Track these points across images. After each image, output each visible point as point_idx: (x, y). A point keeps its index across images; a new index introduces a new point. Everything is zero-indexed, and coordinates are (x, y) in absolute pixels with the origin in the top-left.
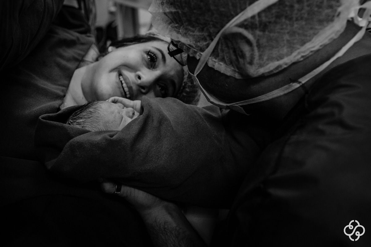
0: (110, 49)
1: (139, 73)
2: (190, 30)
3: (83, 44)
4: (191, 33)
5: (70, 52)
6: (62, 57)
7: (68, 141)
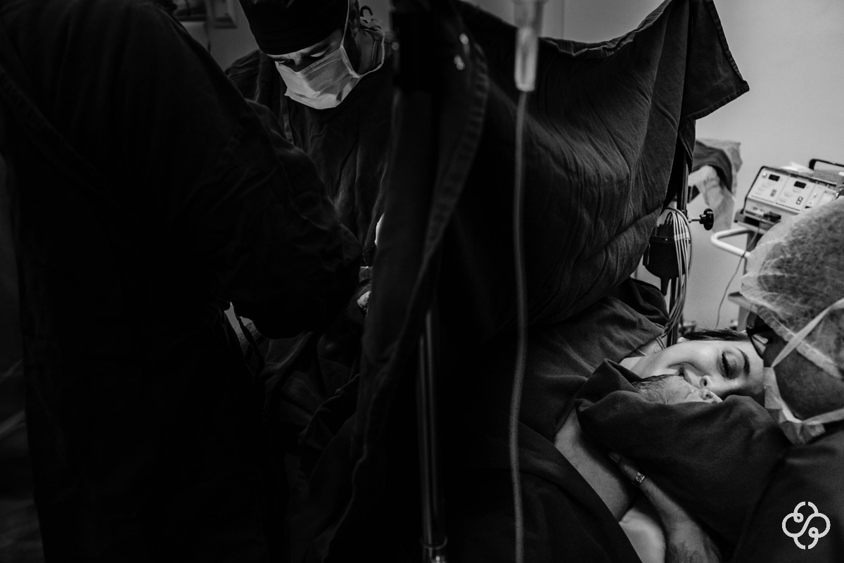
0: (681, 339)
1: (707, 377)
2: (790, 299)
3: (645, 330)
4: (791, 304)
5: (622, 335)
6: (611, 338)
7: (613, 391)
